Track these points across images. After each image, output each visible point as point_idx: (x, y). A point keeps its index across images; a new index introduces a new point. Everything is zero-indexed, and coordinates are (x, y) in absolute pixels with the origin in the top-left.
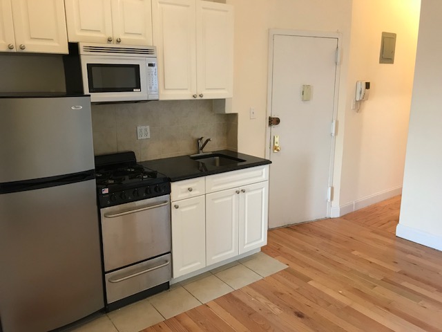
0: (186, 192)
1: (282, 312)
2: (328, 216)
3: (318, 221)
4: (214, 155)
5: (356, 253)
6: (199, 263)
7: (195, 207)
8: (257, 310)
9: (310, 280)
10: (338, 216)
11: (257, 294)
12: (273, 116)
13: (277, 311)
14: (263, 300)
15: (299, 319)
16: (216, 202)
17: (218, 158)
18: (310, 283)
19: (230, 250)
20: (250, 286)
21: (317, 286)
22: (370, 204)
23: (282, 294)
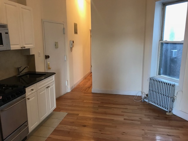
0: (31, 91)
1: (78, 128)
2: (67, 92)
3: (64, 94)
4: (26, 74)
5: (85, 101)
6: (37, 122)
7: (34, 98)
8: (70, 131)
9: (79, 114)
10: (70, 91)
11: (65, 126)
12: (46, 55)
13: (76, 128)
14: (69, 127)
15: (86, 127)
16: (40, 94)
17: (28, 75)
18: (79, 115)
19: (46, 113)
20: (60, 124)
21: (82, 115)
22: (77, 85)
23: (74, 122)
